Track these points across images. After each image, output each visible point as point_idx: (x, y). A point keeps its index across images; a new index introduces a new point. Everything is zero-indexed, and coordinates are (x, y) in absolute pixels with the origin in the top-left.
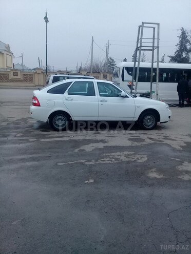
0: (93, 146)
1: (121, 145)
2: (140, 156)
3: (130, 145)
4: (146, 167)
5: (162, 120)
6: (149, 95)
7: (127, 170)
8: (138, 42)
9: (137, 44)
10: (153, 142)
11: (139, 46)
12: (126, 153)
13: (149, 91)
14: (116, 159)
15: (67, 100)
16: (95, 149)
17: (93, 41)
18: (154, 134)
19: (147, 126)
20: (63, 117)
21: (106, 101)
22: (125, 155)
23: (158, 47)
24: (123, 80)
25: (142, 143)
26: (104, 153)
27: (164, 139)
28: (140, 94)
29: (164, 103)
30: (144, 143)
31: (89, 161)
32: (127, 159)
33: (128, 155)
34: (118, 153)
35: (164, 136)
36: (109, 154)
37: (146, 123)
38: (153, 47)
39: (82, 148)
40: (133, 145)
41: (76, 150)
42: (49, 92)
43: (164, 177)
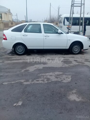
0: (36, 67)
1: (55, 66)
2: (66, 76)
3: (61, 66)
4: (68, 88)
5: (84, 48)
6: (78, 33)
7: (53, 92)
8: (72, 2)
9: (72, 3)
10: (77, 64)
11: (73, 3)
12: (57, 73)
13: (79, 31)
14: (48, 79)
15: (23, 36)
16: (36, 70)
17: (51, 5)
18: (79, 57)
19: (75, 52)
20: (22, 47)
21: (49, 37)
22: (56, 75)
23: (84, 4)
24: (64, 25)
25: (69, 65)
26: (41, 73)
27: (85, 61)
28: (73, 33)
29: (87, 37)
30: (71, 65)
31: (27, 81)
32: (56, 80)
33: (58, 75)
34: (51, 74)
35: (85, 59)
36: (44, 74)
37: (74, 50)
38: (81, 4)
39: (27, 69)
40: (63, 66)
41: (23, 70)
42: (12, 31)
43: (82, 100)
